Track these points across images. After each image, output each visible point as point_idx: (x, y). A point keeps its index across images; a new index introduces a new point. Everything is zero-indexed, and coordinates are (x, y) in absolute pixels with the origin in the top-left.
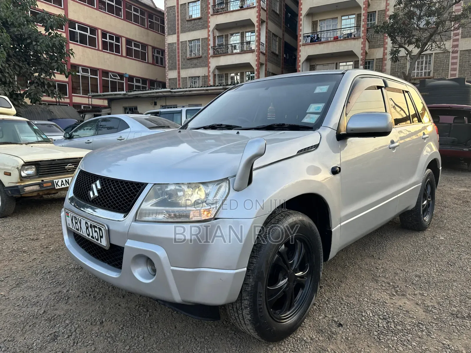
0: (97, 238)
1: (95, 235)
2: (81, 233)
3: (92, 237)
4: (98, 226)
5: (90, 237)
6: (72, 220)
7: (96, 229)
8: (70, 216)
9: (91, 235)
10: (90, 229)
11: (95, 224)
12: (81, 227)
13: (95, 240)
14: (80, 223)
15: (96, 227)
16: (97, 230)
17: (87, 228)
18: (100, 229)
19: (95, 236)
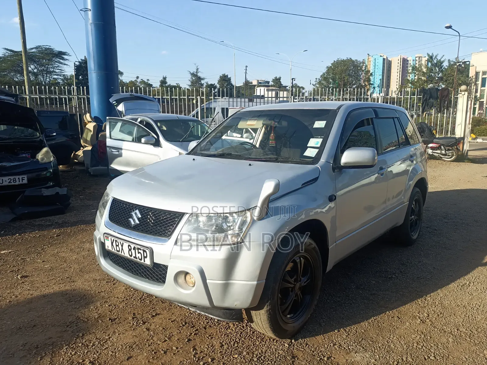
0: (140, 258)
1: (138, 255)
2: (123, 254)
3: (135, 257)
4: (142, 249)
5: (132, 258)
6: (112, 243)
7: (140, 251)
8: (110, 239)
9: (134, 255)
10: (133, 251)
11: (139, 247)
12: (122, 249)
13: (138, 260)
14: (122, 246)
15: (141, 250)
16: (142, 252)
17: (130, 250)
18: (144, 251)
19: (139, 257)
